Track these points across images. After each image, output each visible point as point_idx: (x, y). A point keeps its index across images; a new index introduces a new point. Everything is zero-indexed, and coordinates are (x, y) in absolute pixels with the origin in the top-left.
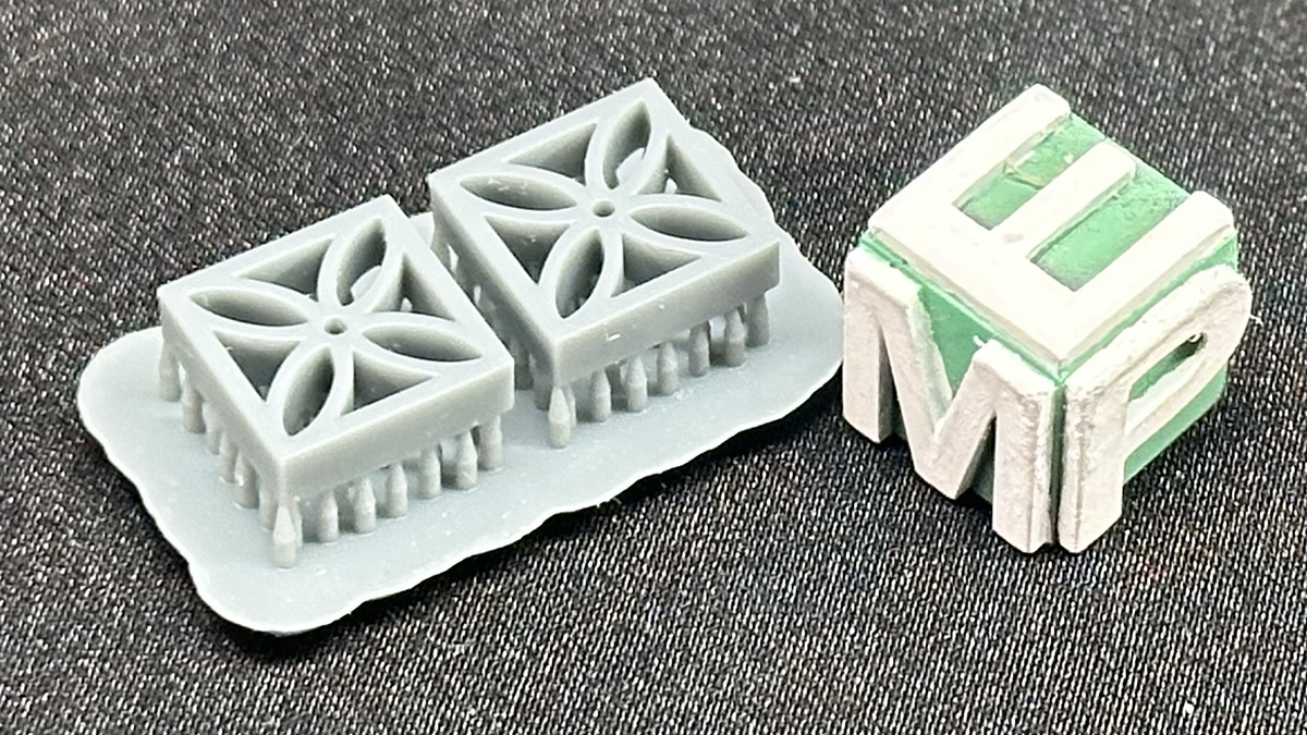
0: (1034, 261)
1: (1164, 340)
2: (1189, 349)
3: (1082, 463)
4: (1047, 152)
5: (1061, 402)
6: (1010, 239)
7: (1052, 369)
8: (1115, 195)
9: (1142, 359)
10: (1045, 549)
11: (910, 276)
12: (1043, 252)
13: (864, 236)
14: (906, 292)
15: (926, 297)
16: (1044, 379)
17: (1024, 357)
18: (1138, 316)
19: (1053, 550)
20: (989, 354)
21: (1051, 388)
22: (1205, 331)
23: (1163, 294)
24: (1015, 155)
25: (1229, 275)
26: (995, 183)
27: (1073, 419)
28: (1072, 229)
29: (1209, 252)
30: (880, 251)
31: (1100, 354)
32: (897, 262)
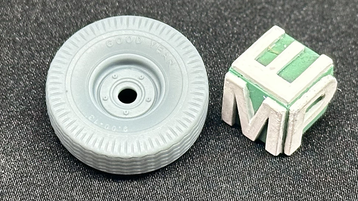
0: (278, 74)
1: (315, 96)
2: (320, 98)
3: (293, 130)
4: (279, 44)
5: (288, 114)
6: (272, 69)
7: (286, 105)
8: (300, 56)
9: (309, 102)
10: (280, 155)
11: (244, 79)
12: (280, 72)
13: (230, 69)
14: (243, 84)
15: (248, 85)
16: (283, 107)
17: (277, 102)
18: (308, 89)
19: (283, 155)
20: (267, 101)
21: (285, 110)
22: (325, 93)
23: (314, 83)
24: (271, 45)
25: (332, 78)
26: (265, 53)
27: (291, 119)
28: (288, 66)
29: (326, 71)
30: (235, 73)
31: (298, 101)
32: (240, 76)
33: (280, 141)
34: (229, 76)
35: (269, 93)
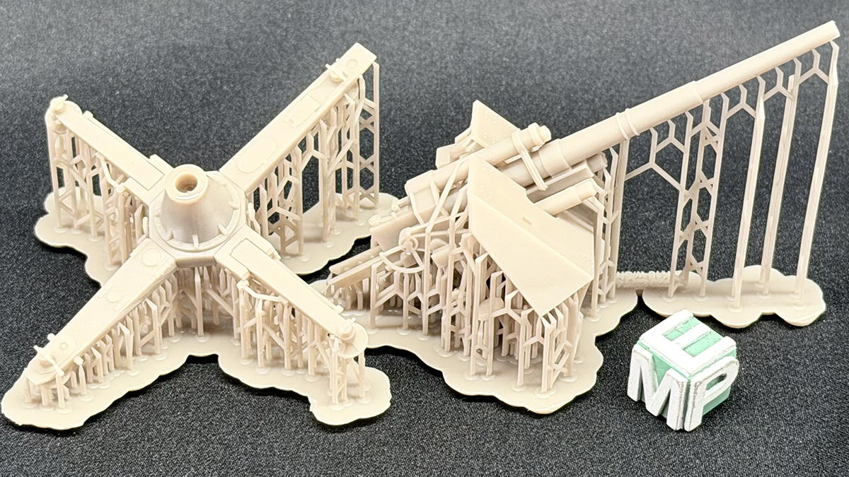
0: (684, 350)
1: (716, 372)
2: (722, 378)
3: (694, 403)
4: (687, 325)
5: (688, 386)
6: (677, 344)
7: (687, 375)
8: (705, 336)
9: (710, 376)
10: (680, 430)
11: (650, 352)
12: (685, 348)
13: (638, 342)
14: (650, 356)
15: (653, 358)
16: (684, 378)
17: (680, 373)
18: (710, 365)
19: (683, 431)
20: (670, 372)
21: (686, 381)
22: (728, 374)
23: (716, 361)
24: (679, 325)
25: (734, 358)
26: (673, 331)
27: (691, 390)
28: (692, 345)
29: (729, 352)
30: (642, 345)
31: (700, 374)
32: (647, 348)
33: (681, 415)
34: (636, 347)
35: (672, 365)
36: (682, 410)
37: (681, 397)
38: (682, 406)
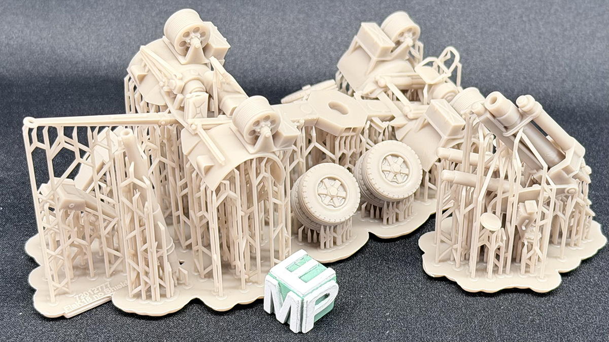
1: (322, 293)
2: (327, 296)
3: (306, 315)
4: (303, 260)
5: (302, 304)
6: (295, 274)
7: (302, 296)
8: (314, 268)
10: (299, 333)
11: (277, 280)
12: (301, 277)
13: (269, 273)
14: (276, 283)
15: (279, 284)
16: (299, 298)
17: (297, 294)
18: (317, 288)
19: (301, 333)
20: (290, 294)
21: (301, 299)
22: (330, 293)
23: (322, 285)
24: (296, 261)
25: (334, 283)
26: (292, 265)
27: (305, 306)
28: (305, 274)
29: (331, 279)
30: (272, 276)
31: (310, 294)
32: (274, 278)
33: (299, 322)
34: (268, 278)
35: (292, 289)
36: (300, 319)
37: (298, 311)
38: (299, 317)
